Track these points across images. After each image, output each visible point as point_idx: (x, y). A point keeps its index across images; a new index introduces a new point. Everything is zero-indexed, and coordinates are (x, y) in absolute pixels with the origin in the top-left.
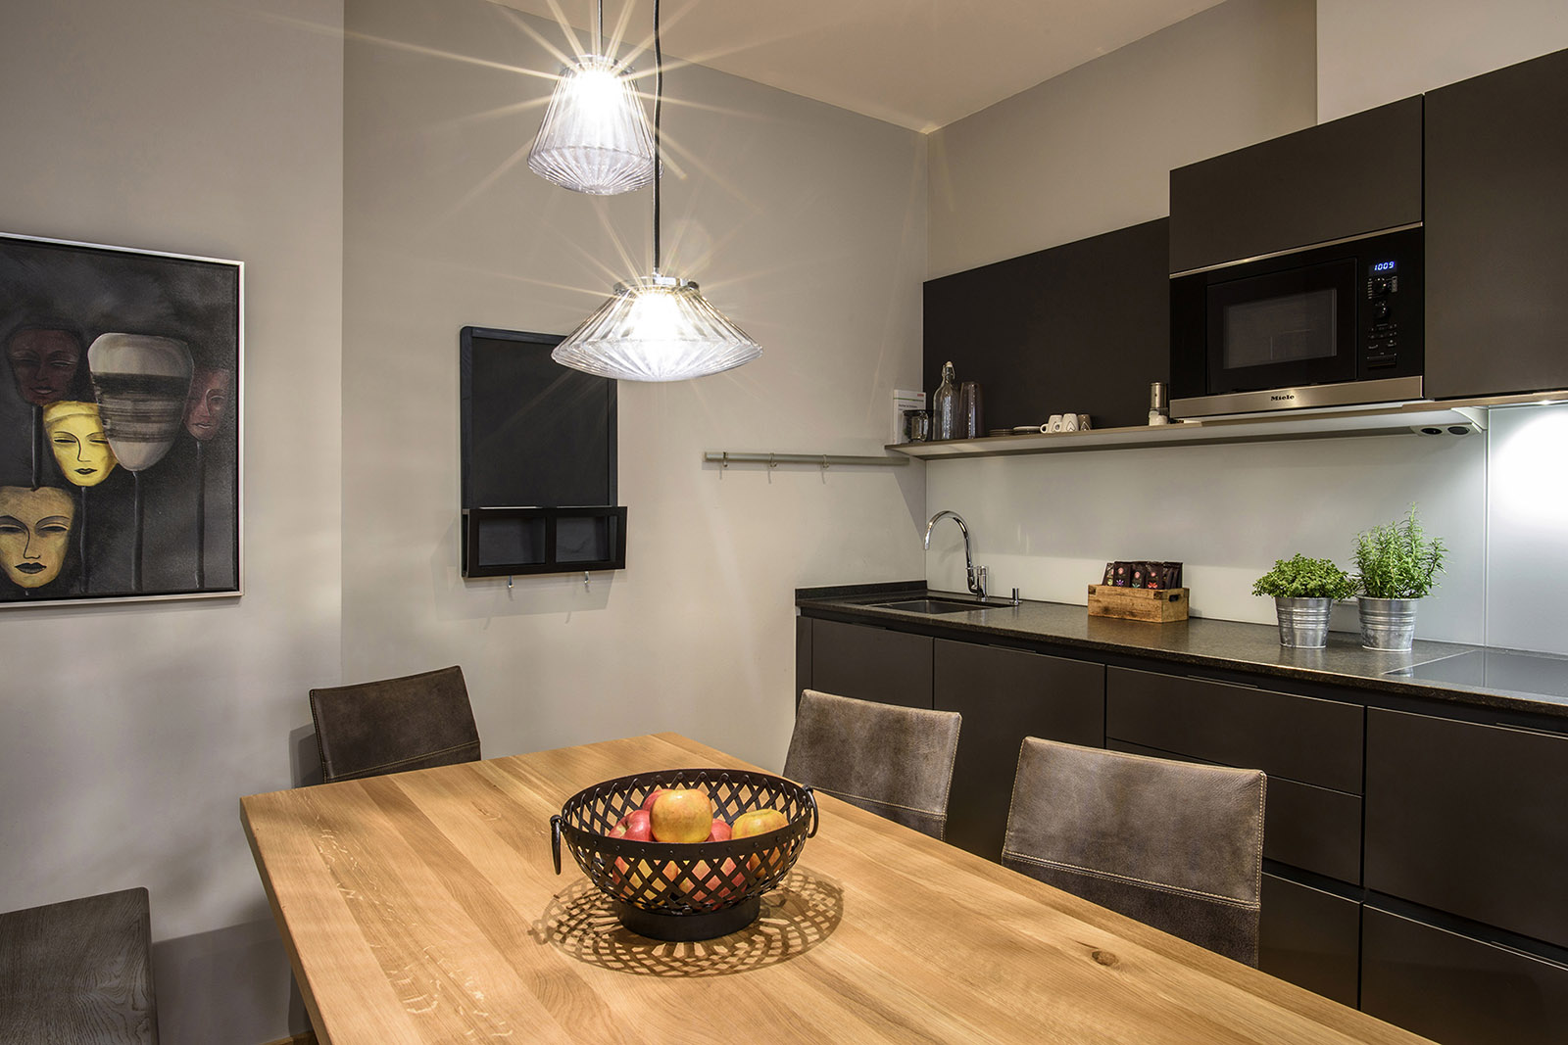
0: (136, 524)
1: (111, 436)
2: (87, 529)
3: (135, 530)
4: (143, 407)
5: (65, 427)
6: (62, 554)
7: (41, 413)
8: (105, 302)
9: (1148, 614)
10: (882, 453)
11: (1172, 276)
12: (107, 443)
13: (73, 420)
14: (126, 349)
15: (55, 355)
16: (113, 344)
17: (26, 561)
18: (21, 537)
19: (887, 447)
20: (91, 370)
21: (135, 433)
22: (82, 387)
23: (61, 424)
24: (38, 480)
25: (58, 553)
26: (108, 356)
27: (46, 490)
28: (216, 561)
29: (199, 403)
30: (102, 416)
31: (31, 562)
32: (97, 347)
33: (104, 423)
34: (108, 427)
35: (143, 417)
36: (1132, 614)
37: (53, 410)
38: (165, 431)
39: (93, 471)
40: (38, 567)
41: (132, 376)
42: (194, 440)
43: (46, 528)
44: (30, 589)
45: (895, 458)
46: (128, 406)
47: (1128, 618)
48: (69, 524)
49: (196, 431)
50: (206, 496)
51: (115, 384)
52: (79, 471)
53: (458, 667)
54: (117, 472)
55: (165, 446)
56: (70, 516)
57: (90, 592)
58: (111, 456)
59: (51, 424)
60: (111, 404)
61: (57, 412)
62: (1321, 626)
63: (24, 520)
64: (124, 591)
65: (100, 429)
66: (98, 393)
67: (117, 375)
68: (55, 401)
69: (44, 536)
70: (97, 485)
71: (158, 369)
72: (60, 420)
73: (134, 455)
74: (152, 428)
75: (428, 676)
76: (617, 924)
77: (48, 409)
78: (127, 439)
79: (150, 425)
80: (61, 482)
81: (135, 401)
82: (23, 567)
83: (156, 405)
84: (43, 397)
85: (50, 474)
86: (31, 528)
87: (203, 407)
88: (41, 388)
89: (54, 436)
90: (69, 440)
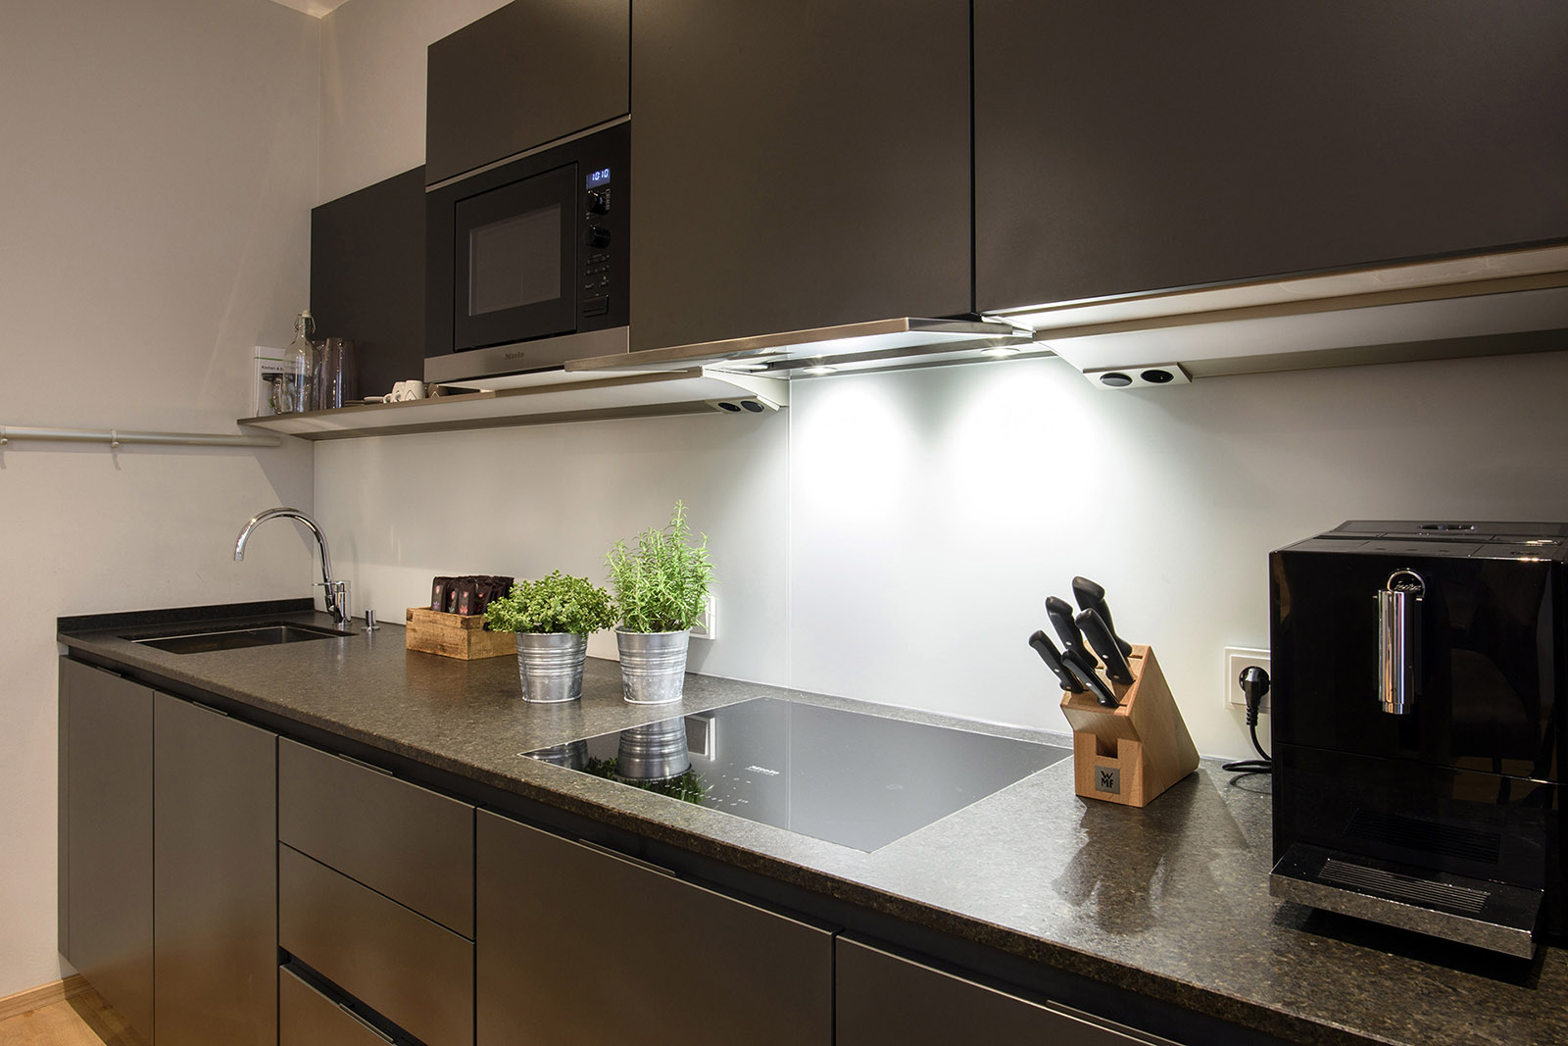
9: (455, 649)
10: (234, 429)
11: (428, 190)
19: (240, 422)
36: (443, 649)
45: (256, 433)
47: (441, 653)
62: (568, 671)
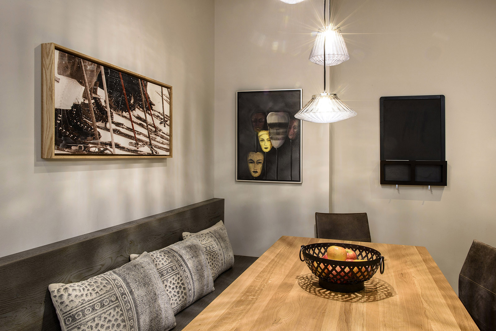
0: (277, 162)
1: (271, 139)
2: (266, 164)
3: (277, 163)
4: (278, 131)
5: (262, 137)
6: (261, 169)
7: (257, 134)
8: (270, 104)
12: (270, 141)
13: (264, 135)
14: (275, 116)
15: (260, 119)
16: (272, 115)
17: (254, 170)
18: (253, 164)
20: (267, 122)
21: (277, 138)
22: (266, 127)
23: (262, 136)
24: (257, 150)
25: (260, 169)
26: (271, 118)
27: (258, 153)
28: (295, 173)
29: (291, 129)
30: (270, 134)
31: (255, 171)
32: (268, 116)
33: (270, 136)
34: (271, 137)
35: (278, 134)
37: (260, 133)
38: (283, 137)
39: (268, 148)
40: (256, 172)
41: (276, 123)
42: (290, 139)
43: (258, 163)
44: (255, 177)
46: (275, 131)
48: (263, 161)
49: (290, 137)
50: (293, 155)
51: (273, 125)
52: (265, 148)
53: (366, 213)
54: (273, 148)
55: (283, 141)
56: (263, 159)
57: (267, 179)
58: (271, 144)
59: (259, 136)
60: (272, 131)
61: (261, 133)
63: (254, 160)
64: (274, 179)
65: (269, 137)
66: (269, 128)
67: (273, 123)
68: (260, 131)
69: (258, 164)
70: (269, 152)
71: (282, 121)
72: (261, 135)
73: (277, 144)
74: (280, 137)
75: (355, 215)
76: (318, 281)
77: (259, 133)
78: (275, 140)
79: (280, 136)
80: (261, 151)
81: (277, 130)
82: (254, 172)
83: (281, 131)
84: (258, 130)
85: (258, 149)
86: (255, 162)
87: (292, 130)
88: (257, 128)
89: (260, 139)
90: (263, 140)
